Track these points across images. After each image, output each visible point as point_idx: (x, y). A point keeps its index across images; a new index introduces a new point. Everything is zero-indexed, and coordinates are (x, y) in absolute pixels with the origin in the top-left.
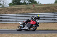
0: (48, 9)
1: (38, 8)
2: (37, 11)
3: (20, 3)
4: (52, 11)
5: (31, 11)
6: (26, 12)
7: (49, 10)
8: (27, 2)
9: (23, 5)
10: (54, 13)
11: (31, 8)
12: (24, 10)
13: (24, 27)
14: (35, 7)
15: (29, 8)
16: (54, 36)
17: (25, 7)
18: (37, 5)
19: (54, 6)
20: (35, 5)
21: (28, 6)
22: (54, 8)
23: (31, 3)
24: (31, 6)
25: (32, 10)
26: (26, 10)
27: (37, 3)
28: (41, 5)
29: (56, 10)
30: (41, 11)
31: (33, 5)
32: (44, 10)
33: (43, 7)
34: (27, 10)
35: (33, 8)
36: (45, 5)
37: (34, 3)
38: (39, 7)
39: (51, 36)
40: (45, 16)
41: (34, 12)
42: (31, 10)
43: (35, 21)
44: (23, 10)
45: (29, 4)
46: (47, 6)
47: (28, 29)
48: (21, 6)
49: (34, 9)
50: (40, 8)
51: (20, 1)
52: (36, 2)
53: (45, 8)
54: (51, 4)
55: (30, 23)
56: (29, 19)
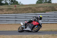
0: (30, 9)
1: (20, 9)
2: (19, 12)
3: (2, 3)
4: (34, 12)
5: (12, 12)
6: (7, 13)
7: (31, 11)
8: (8, 3)
9: (4, 6)
10: (35, 14)
11: (13, 9)
12: (6, 11)
13: (26, 28)
14: (16, 7)
15: (11, 9)
16: (35, 37)
17: (6, 8)
18: (18, 5)
19: (36, 6)
20: (17, 5)
21: (10, 6)
22: (36, 9)
23: (12, 4)
24: (13, 7)
25: (14, 11)
26: (7, 10)
27: (19, 3)
28: (23, 5)
29: (37, 11)
30: (23, 12)
31: (14, 6)
32: (26, 10)
33: (24, 7)
34: (9, 11)
35: (15, 8)
36: (26, 5)
37: (15, 4)
38: (20, 7)
39: (33, 37)
40: (26, 17)
41: (16, 12)
42: (12, 10)
43: (38, 22)
44: (4, 11)
45: (11, 4)
46: (29, 7)
48: (3, 7)
49: (16, 10)
50: (22, 9)
51: (2, 1)
52: (17, 2)
53: (27, 9)
54: (33, 5)
56: (31, 20)
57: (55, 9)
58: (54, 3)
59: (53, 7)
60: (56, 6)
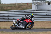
47: (24, 27)
55: (25, 21)
56: (24, 18)
57: (4, 9)
58: (3, 4)
59: (2, 7)
60: (4, 6)
